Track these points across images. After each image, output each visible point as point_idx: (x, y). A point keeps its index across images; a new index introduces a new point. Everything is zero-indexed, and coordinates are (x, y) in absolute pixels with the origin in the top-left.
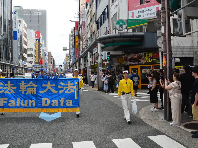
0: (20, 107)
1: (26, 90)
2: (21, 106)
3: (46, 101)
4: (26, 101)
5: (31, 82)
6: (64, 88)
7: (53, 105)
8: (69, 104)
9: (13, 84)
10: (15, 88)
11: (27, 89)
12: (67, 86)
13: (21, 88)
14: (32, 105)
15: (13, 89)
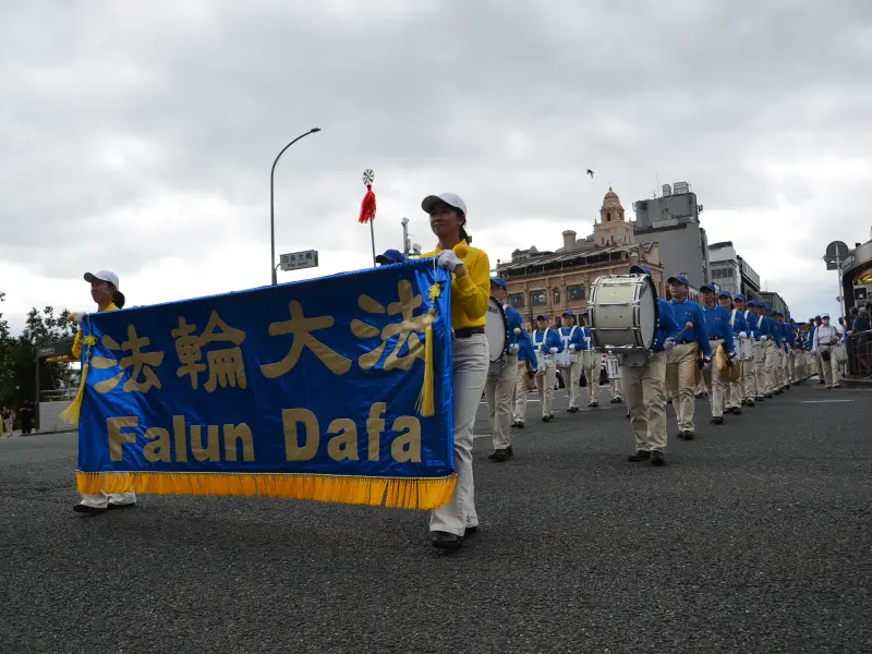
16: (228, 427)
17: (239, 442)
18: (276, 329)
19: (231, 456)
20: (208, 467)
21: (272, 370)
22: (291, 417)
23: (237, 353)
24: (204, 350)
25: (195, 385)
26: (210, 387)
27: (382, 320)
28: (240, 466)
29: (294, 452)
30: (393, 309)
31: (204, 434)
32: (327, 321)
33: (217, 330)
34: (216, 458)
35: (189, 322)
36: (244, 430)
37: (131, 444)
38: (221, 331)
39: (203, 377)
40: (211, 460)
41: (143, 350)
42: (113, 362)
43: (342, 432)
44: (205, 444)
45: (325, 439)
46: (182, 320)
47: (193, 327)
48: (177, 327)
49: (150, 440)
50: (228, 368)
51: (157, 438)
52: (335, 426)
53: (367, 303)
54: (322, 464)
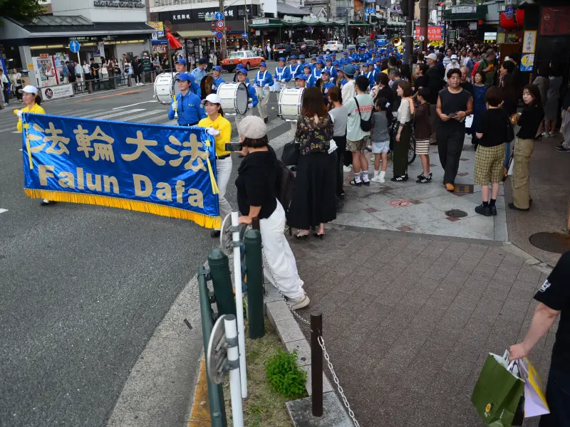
0: (86, 191)
1: (91, 150)
2: (88, 190)
3: (143, 184)
4: (98, 177)
5: (98, 130)
6: (181, 155)
7: (159, 195)
8: (196, 201)
9: (60, 131)
10: (67, 141)
11: (92, 146)
12: (189, 148)
13: (79, 144)
14: (112, 189)
15: (65, 144)
16: (106, 177)
17: (111, 184)
18: (129, 141)
19: (107, 189)
20: (95, 192)
21: (127, 157)
22: (137, 178)
23: (110, 147)
24: (93, 142)
25: (87, 156)
26: (96, 158)
27: (180, 148)
28: (111, 194)
29: (139, 192)
30: (186, 144)
31: (93, 178)
32: (154, 143)
33: (99, 135)
34: (99, 189)
35: (83, 128)
36: (114, 179)
37: (51, 178)
38: (102, 136)
39: (92, 153)
41: (58, 135)
42: (39, 138)
43: (164, 188)
44: (94, 183)
45: (155, 189)
46: (79, 127)
47: (86, 131)
48: (77, 128)
49: (62, 177)
50: (105, 152)
51: (66, 177)
52: (160, 185)
53: (173, 139)
54: (153, 200)
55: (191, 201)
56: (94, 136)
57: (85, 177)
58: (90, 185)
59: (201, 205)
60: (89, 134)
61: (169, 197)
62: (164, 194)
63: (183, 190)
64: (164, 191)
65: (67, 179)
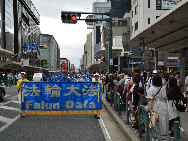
16: (54, 103)
17: (56, 106)
18: (68, 88)
21: (66, 95)
22: (68, 102)
23: (60, 91)
25: (48, 96)
28: (56, 110)
29: (68, 107)
30: (90, 88)
31: (49, 104)
32: (78, 88)
33: (56, 87)
34: (51, 108)
35: (49, 85)
36: (58, 104)
37: (31, 106)
38: (57, 88)
39: (50, 95)
40: (50, 109)
41: (36, 89)
42: (28, 91)
43: (79, 104)
44: (48, 106)
45: (75, 106)
48: (46, 86)
49: (35, 105)
50: (56, 94)
51: (37, 105)
52: (77, 103)
53: (85, 86)
54: (74, 109)
55: (90, 107)
56: (53, 88)
57: (45, 104)
58: (47, 107)
59: (95, 107)
60: (51, 87)
61: (81, 107)
62: (79, 106)
63: (87, 103)
64: (79, 105)
65: (37, 106)
